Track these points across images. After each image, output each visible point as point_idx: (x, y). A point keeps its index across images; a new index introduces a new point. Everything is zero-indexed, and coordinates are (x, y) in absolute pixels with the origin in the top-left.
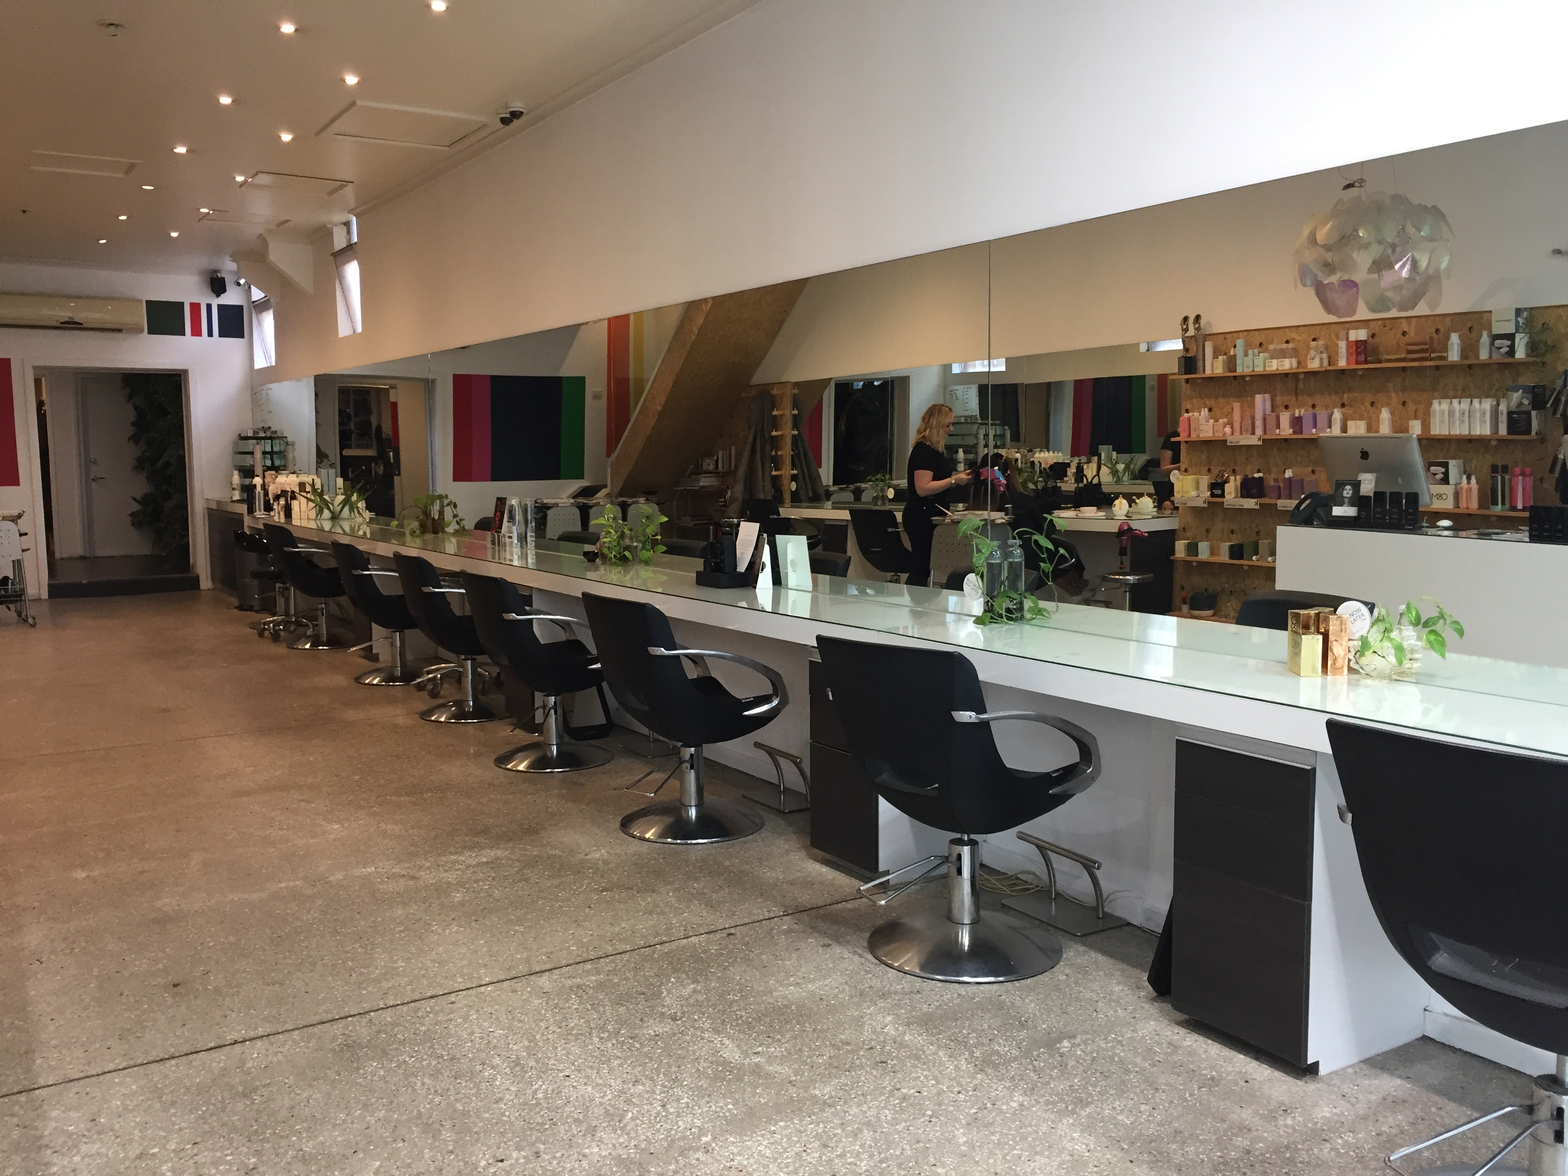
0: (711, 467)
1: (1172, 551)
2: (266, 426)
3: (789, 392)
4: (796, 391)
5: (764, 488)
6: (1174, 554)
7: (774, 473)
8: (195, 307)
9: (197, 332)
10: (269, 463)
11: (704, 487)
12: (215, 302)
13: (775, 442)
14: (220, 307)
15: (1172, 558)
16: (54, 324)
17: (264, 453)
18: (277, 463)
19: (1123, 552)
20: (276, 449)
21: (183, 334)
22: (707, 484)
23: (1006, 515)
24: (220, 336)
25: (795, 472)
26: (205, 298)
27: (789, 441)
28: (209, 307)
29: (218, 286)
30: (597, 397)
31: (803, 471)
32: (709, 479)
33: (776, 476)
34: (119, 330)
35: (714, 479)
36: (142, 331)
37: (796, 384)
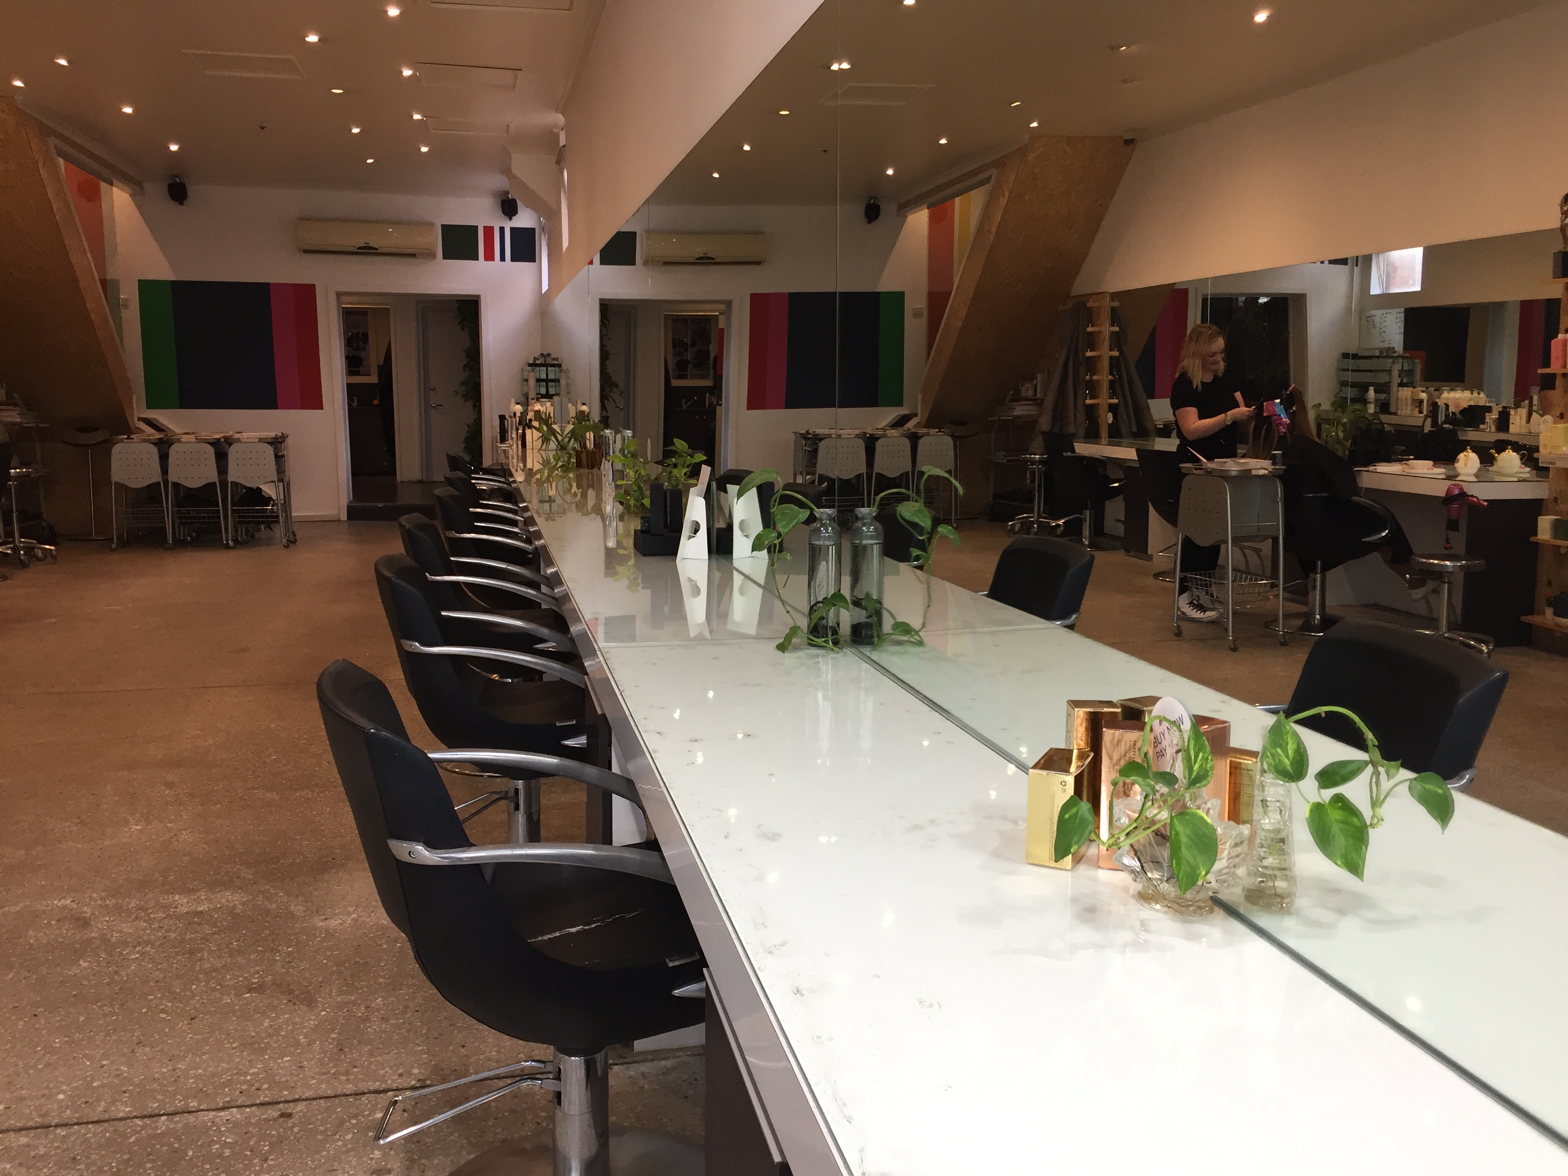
0: (1030, 393)
1: (1533, 529)
2: (545, 353)
3: (1108, 303)
4: (1116, 304)
5: (1075, 421)
6: (1536, 534)
7: (1088, 402)
8: (489, 231)
9: (489, 257)
10: (543, 391)
11: (1019, 417)
12: (508, 225)
13: (1092, 365)
14: (513, 230)
15: (1532, 539)
16: (351, 249)
17: (539, 380)
18: (552, 391)
19: (1453, 525)
20: (551, 376)
21: (476, 258)
22: (1024, 413)
23: (1274, 464)
24: (512, 260)
25: (1115, 401)
26: (498, 221)
27: (1106, 363)
28: (502, 230)
29: (509, 208)
30: (917, 315)
31: (1125, 401)
32: (1026, 408)
33: (1091, 405)
34: (413, 255)
35: (1031, 408)
36: (433, 256)
37: (1115, 296)
